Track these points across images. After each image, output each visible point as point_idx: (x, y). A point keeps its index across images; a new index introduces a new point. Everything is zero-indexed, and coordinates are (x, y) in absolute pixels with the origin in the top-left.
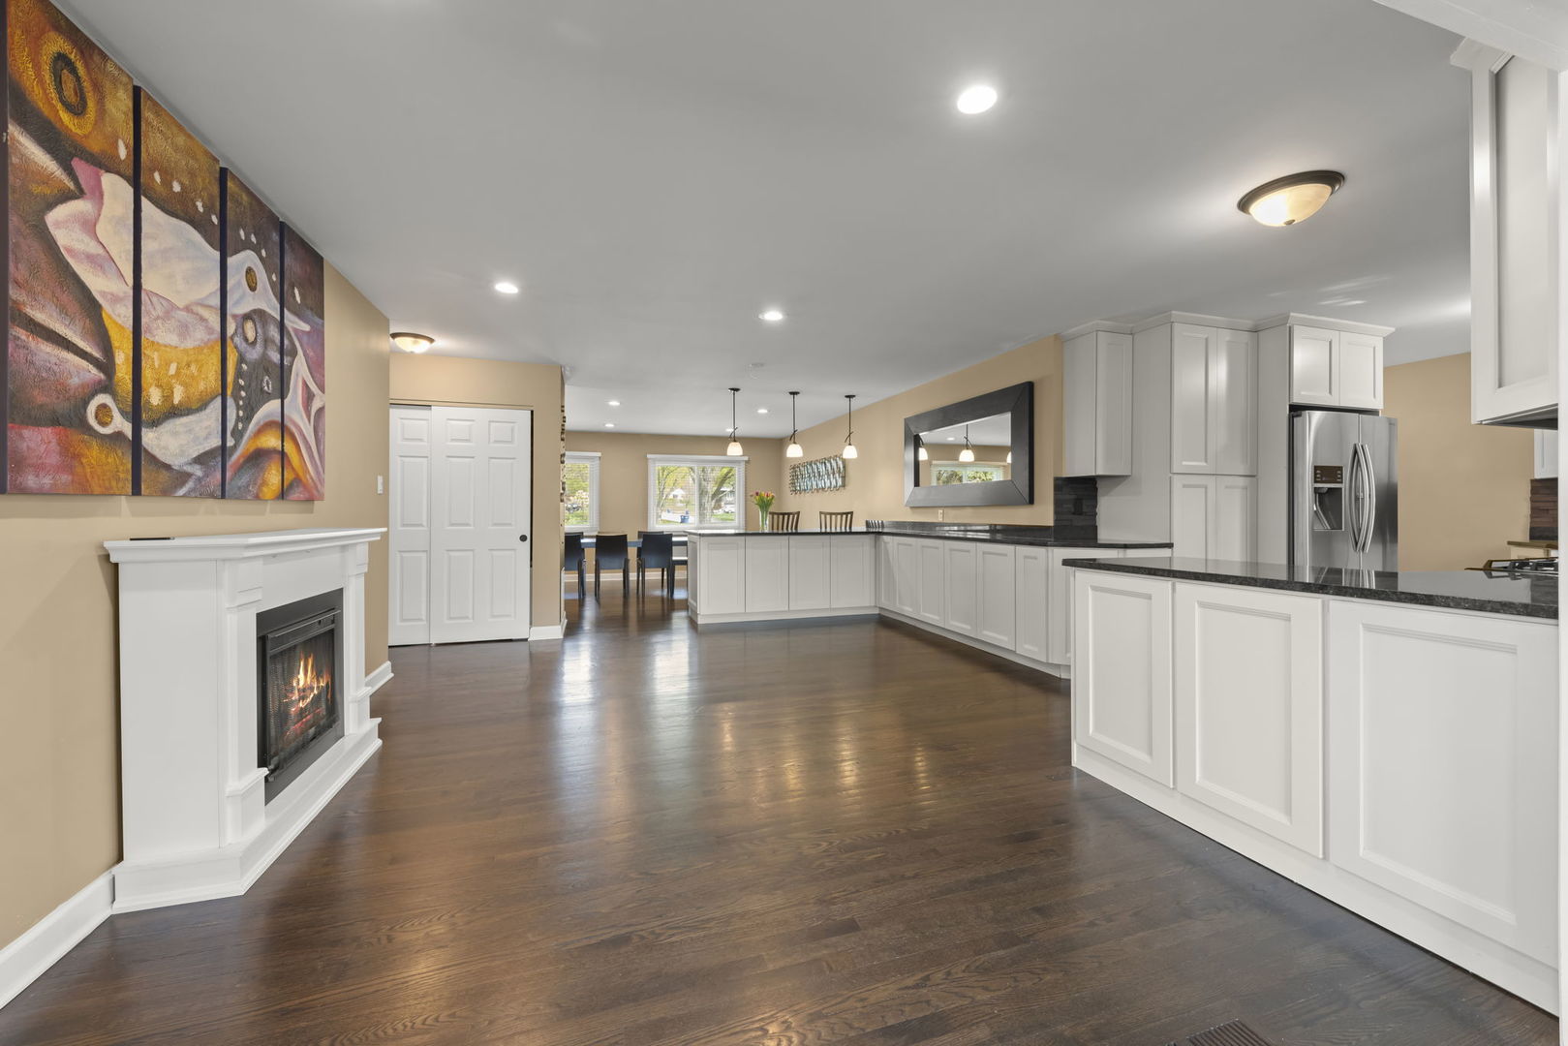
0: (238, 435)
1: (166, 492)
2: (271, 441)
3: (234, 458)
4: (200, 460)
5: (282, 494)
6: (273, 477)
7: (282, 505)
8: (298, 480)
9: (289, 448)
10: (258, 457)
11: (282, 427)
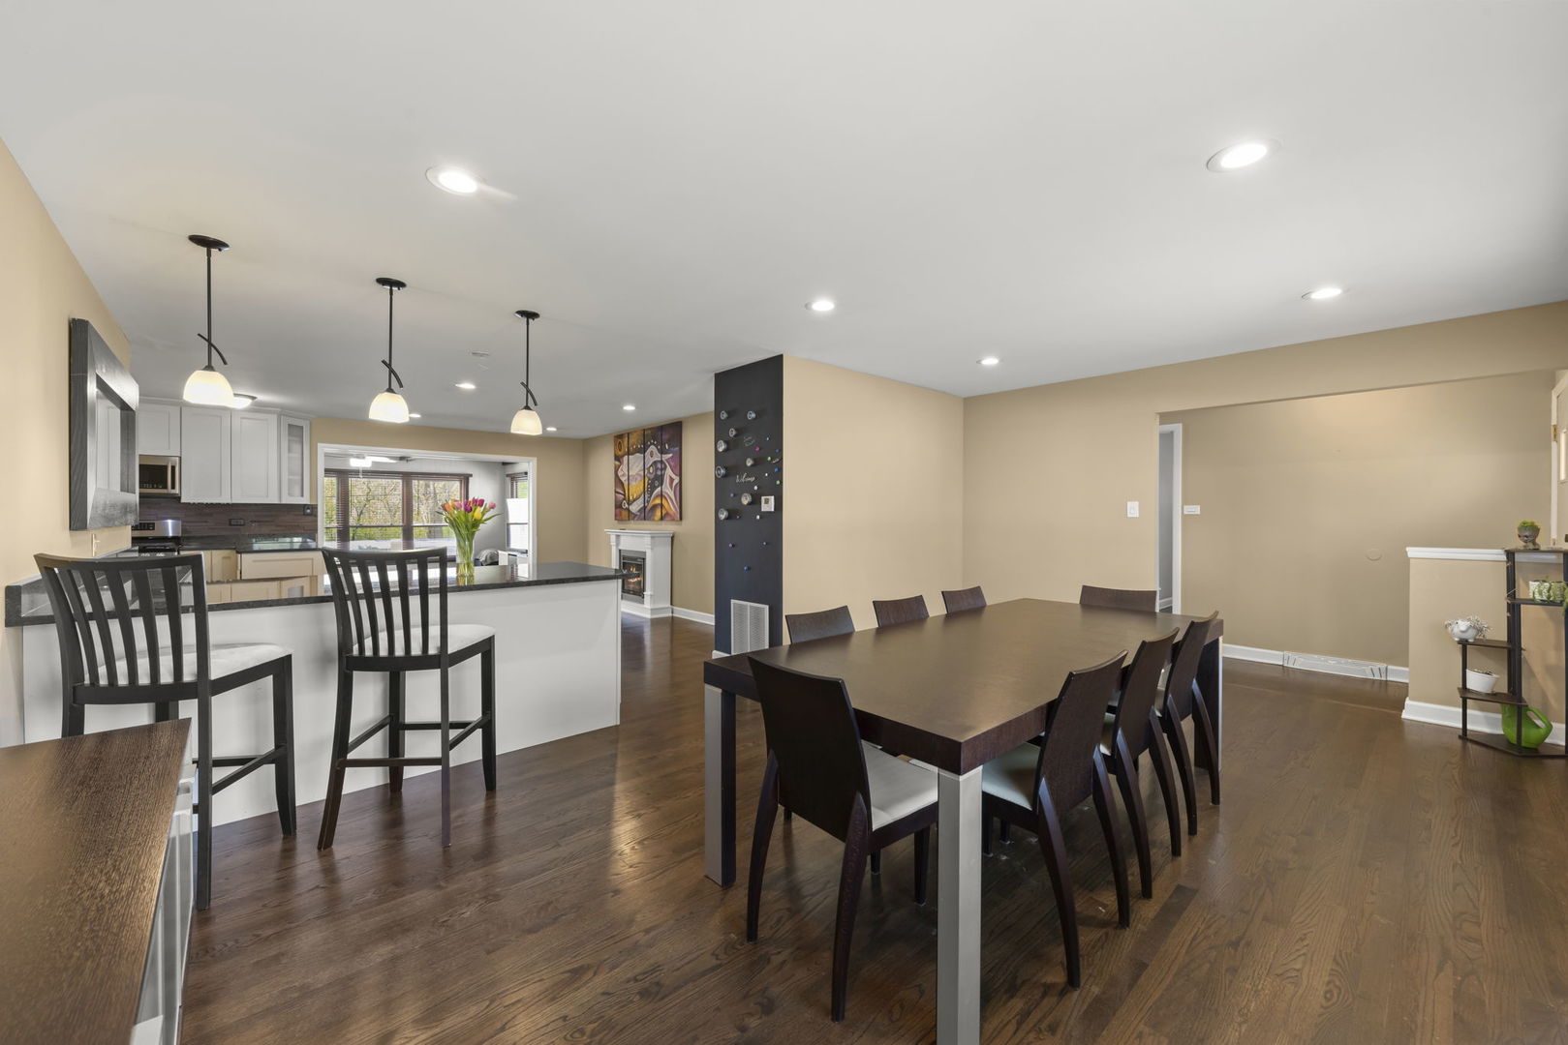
0: (648, 502)
1: (633, 519)
2: (658, 501)
3: (648, 508)
4: (639, 511)
5: (662, 519)
6: (658, 513)
7: (663, 522)
8: (667, 514)
9: (664, 502)
10: (655, 507)
11: (661, 496)
